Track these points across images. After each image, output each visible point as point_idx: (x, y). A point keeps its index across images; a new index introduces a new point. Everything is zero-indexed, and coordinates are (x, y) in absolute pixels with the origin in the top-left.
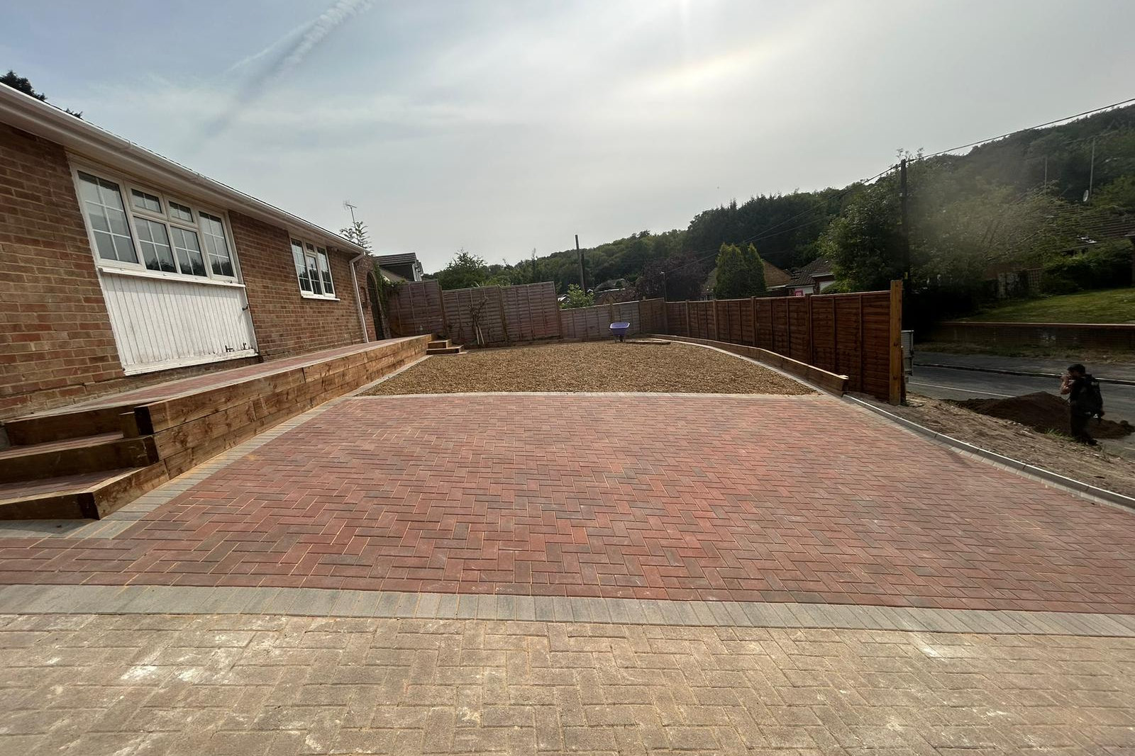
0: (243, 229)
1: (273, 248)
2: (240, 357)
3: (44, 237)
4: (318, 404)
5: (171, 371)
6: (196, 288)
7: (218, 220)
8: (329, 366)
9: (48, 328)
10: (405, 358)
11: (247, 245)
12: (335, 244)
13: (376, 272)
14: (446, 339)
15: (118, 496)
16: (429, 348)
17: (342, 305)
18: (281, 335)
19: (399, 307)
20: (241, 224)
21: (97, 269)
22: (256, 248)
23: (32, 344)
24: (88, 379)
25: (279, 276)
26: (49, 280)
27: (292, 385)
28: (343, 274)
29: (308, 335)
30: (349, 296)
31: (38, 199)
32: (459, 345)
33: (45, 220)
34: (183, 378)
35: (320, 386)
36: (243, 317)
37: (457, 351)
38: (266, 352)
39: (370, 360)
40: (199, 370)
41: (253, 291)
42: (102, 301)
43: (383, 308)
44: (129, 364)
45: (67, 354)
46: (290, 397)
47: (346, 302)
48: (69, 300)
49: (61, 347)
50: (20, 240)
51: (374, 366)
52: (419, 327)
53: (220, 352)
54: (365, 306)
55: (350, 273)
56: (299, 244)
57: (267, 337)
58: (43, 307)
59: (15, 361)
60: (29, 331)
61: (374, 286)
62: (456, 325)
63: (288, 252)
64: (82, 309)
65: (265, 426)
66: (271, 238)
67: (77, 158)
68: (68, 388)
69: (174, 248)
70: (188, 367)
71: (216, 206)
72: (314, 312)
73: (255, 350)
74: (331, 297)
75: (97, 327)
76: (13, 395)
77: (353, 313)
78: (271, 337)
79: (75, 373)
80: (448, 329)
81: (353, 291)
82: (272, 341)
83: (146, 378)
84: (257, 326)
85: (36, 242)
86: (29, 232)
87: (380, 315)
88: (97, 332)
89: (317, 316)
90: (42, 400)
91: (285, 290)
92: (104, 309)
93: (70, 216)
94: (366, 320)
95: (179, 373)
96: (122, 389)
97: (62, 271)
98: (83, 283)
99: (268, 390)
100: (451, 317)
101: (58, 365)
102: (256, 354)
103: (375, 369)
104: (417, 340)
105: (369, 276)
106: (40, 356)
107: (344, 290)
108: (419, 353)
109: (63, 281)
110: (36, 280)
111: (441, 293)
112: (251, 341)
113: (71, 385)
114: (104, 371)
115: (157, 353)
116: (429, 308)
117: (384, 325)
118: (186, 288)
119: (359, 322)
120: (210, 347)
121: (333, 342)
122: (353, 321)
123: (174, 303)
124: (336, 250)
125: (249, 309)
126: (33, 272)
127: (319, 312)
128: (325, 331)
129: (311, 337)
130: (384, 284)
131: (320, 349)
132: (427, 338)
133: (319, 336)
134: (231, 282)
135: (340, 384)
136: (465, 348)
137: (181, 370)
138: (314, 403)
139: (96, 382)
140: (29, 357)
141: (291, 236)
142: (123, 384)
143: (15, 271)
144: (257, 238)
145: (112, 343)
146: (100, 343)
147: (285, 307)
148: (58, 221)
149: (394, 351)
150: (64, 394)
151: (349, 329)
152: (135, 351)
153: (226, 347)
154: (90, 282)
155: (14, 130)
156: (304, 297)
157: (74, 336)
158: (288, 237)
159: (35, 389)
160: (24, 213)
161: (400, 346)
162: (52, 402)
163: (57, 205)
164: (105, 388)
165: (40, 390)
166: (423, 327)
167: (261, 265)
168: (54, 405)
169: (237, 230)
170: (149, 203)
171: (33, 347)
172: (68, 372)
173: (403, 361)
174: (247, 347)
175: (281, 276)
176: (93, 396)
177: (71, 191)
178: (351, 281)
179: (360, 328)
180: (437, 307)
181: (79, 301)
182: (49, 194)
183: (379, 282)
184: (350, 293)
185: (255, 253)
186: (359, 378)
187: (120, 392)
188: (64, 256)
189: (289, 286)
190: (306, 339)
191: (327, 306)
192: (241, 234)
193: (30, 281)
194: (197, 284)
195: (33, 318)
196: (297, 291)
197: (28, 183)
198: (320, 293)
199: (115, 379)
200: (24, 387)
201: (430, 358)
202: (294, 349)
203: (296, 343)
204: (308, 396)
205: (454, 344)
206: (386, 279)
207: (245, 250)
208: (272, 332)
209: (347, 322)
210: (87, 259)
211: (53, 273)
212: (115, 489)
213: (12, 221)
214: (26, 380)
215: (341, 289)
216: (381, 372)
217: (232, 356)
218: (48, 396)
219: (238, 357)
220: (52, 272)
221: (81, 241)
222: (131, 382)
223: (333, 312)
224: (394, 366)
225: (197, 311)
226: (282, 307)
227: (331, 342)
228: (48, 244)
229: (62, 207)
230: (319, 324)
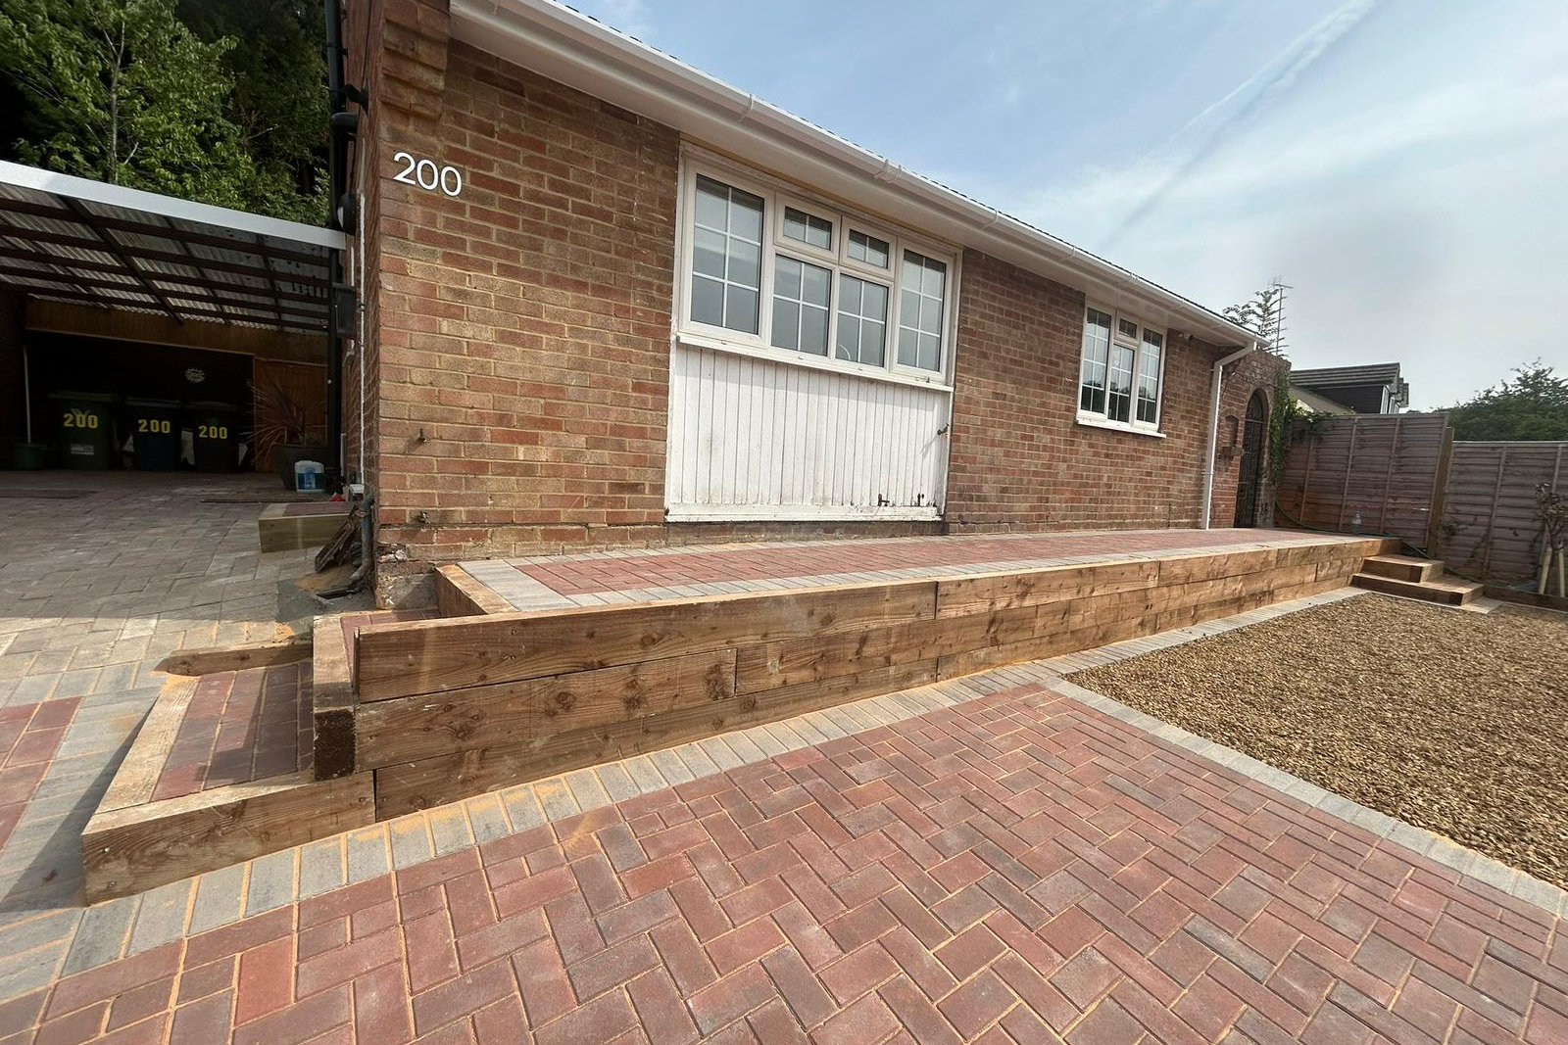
0: (984, 285)
1: (1041, 323)
2: (901, 519)
3: (597, 278)
4: (956, 674)
5: (758, 525)
6: (854, 386)
7: (940, 267)
8: (1025, 585)
9: (556, 426)
10: (1281, 587)
11: (983, 316)
12: (1188, 324)
13: (1276, 390)
14: (1425, 558)
15: (173, 851)
16: (1363, 570)
17: (1169, 448)
18: (1004, 490)
19: (1312, 465)
20: (985, 276)
21: (673, 338)
22: (999, 321)
23: (521, 449)
24: (597, 517)
25: (1037, 377)
26: (583, 348)
27: (888, 621)
28: (1191, 386)
29: (1068, 495)
30: (1190, 432)
31: (607, 217)
32: (1464, 579)
33: (609, 252)
34: (776, 540)
35: (978, 633)
36: (934, 448)
37: (1456, 599)
38: (960, 516)
39: (1167, 582)
40: (812, 531)
41: (968, 400)
42: (665, 391)
43: (1270, 465)
44: (685, 501)
45: (575, 473)
46: (868, 650)
47: (1180, 443)
48: (606, 384)
49: (567, 459)
50: (555, 281)
51: (1177, 597)
52: (1353, 517)
53: (866, 504)
54: (1224, 455)
55: (1211, 385)
56: (1105, 322)
57: (970, 489)
58: (558, 390)
59: (485, 473)
60: (522, 427)
61: (1263, 415)
62: (1471, 529)
63: (1074, 334)
64: (622, 402)
65: (757, 714)
66: (1042, 305)
67: (699, 152)
68: (559, 527)
69: (835, 312)
70: (793, 523)
71: (942, 240)
72: (1096, 454)
73: (939, 510)
74: (1150, 428)
75: (641, 433)
76: (467, 525)
77: (1192, 466)
78: (979, 489)
79: (580, 505)
80: (1442, 534)
81: (1205, 420)
82: (979, 498)
83: (706, 530)
84: (956, 463)
85: (580, 286)
86: (575, 269)
87: (1258, 475)
88: (637, 443)
89: (1101, 463)
90: (511, 539)
91: (1043, 405)
92: (662, 406)
93: (653, 247)
94: (1218, 483)
95: (772, 531)
96: (653, 543)
97: (611, 336)
98: (641, 360)
99: (804, 628)
100: (1459, 508)
101: (553, 487)
102: (938, 519)
103: (1174, 605)
104: (1332, 549)
105: (1258, 397)
106: (528, 470)
107: (1182, 417)
108: (1326, 578)
109: (607, 353)
110: (561, 347)
111: (1447, 447)
112: (938, 492)
113: (567, 524)
114: (628, 508)
115: (741, 490)
116: (1399, 477)
117: (1263, 496)
118: (835, 382)
119: (1200, 483)
120: (848, 493)
121: (1122, 517)
122: (1186, 481)
123: (802, 409)
124: (1187, 337)
125: (953, 434)
126: (561, 334)
127: (1107, 456)
128: (1109, 493)
129: (1072, 500)
130: (1292, 416)
131: (1087, 527)
132: (1368, 546)
133: (1094, 500)
134: (928, 382)
135: (1047, 632)
136: (1484, 595)
137: (778, 527)
138: (944, 670)
139: (609, 525)
140: (510, 469)
141: (1089, 304)
142: (657, 535)
143: (531, 330)
144: (1010, 304)
145: (659, 464)
146: (640, 461)
147: (1032, 438)
148: (629, 253)
149: (1251, 567)
150: (548, 535)
151: (1168, 496)
152: (703, 482)
153: (880, 496)
154: (654, 357)
155: (605, 106)
156: (1081, 422)
157: (595, 443)
158: (1083, 305)
159: (504, 521)
160: (575, 239)
161: (1272, 558)
162: (525, 545)
163: (636, 228)
164: (623, 538)
165: (513, 523)
166: (1362, 517)
167: (1003, 354)
168: (526, 551)
169: (972, 287)
170: (811, 233)
171: (521, 453)
172: (568, 501)
173: (1271, 593)
174: (924, 502)
175: (1040, 378)
176: (598, 546)
177: (669, 206)
178: (1207, 403)
179: (1199, 496)
180: (1425, 478)
181: (623, 387)
182: (629, 209)
183: (1278, 411)
184: (1195, 426)
185: (997, 330)
186: (1115, 620)
187: (647, 547)
188: (623, 311)
189: (1054, 399)
190: (1058, 505)
191: (1130, 445)
192: (976, 293)
193: (550, 348)
194: (859, 379)
195: (536, 408)
196: (1068, 409)
197: (600, 191)
198: (1124, 417)
199: (646, 524)
200: (487, 516)
201: (1355, 601)
202: (1025, 519)
203: (1033, 508)
204: (931, 653)
205: (1448, 573)
206: (1300, 404)
207: (976, 323)
208: (982, 480)
209: (1169, 482)
210: (660, 320)
211: (592, 338)
212: (169, 833)
213: (552, 250)
214: (493, 505)
215: (1176, 416)
216: (1193, 614)
217: (886, 514)
218: (522, 536)
219: (896, 519)
220: (593, 336)
221: (660, 289)
222: (677, 532)
223: (1140, 459)
224: (1238, 603)
225: (842, 424)
226: (1024, 437)
227: (1116, 517)
228: (601, 291)
229: (645, 232)
230: (1100, 478)
